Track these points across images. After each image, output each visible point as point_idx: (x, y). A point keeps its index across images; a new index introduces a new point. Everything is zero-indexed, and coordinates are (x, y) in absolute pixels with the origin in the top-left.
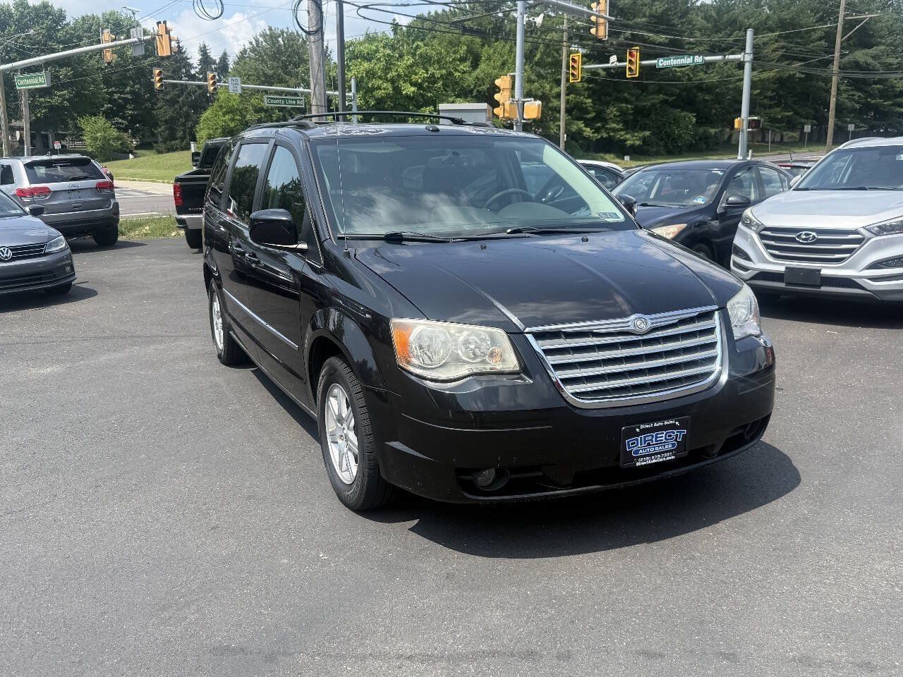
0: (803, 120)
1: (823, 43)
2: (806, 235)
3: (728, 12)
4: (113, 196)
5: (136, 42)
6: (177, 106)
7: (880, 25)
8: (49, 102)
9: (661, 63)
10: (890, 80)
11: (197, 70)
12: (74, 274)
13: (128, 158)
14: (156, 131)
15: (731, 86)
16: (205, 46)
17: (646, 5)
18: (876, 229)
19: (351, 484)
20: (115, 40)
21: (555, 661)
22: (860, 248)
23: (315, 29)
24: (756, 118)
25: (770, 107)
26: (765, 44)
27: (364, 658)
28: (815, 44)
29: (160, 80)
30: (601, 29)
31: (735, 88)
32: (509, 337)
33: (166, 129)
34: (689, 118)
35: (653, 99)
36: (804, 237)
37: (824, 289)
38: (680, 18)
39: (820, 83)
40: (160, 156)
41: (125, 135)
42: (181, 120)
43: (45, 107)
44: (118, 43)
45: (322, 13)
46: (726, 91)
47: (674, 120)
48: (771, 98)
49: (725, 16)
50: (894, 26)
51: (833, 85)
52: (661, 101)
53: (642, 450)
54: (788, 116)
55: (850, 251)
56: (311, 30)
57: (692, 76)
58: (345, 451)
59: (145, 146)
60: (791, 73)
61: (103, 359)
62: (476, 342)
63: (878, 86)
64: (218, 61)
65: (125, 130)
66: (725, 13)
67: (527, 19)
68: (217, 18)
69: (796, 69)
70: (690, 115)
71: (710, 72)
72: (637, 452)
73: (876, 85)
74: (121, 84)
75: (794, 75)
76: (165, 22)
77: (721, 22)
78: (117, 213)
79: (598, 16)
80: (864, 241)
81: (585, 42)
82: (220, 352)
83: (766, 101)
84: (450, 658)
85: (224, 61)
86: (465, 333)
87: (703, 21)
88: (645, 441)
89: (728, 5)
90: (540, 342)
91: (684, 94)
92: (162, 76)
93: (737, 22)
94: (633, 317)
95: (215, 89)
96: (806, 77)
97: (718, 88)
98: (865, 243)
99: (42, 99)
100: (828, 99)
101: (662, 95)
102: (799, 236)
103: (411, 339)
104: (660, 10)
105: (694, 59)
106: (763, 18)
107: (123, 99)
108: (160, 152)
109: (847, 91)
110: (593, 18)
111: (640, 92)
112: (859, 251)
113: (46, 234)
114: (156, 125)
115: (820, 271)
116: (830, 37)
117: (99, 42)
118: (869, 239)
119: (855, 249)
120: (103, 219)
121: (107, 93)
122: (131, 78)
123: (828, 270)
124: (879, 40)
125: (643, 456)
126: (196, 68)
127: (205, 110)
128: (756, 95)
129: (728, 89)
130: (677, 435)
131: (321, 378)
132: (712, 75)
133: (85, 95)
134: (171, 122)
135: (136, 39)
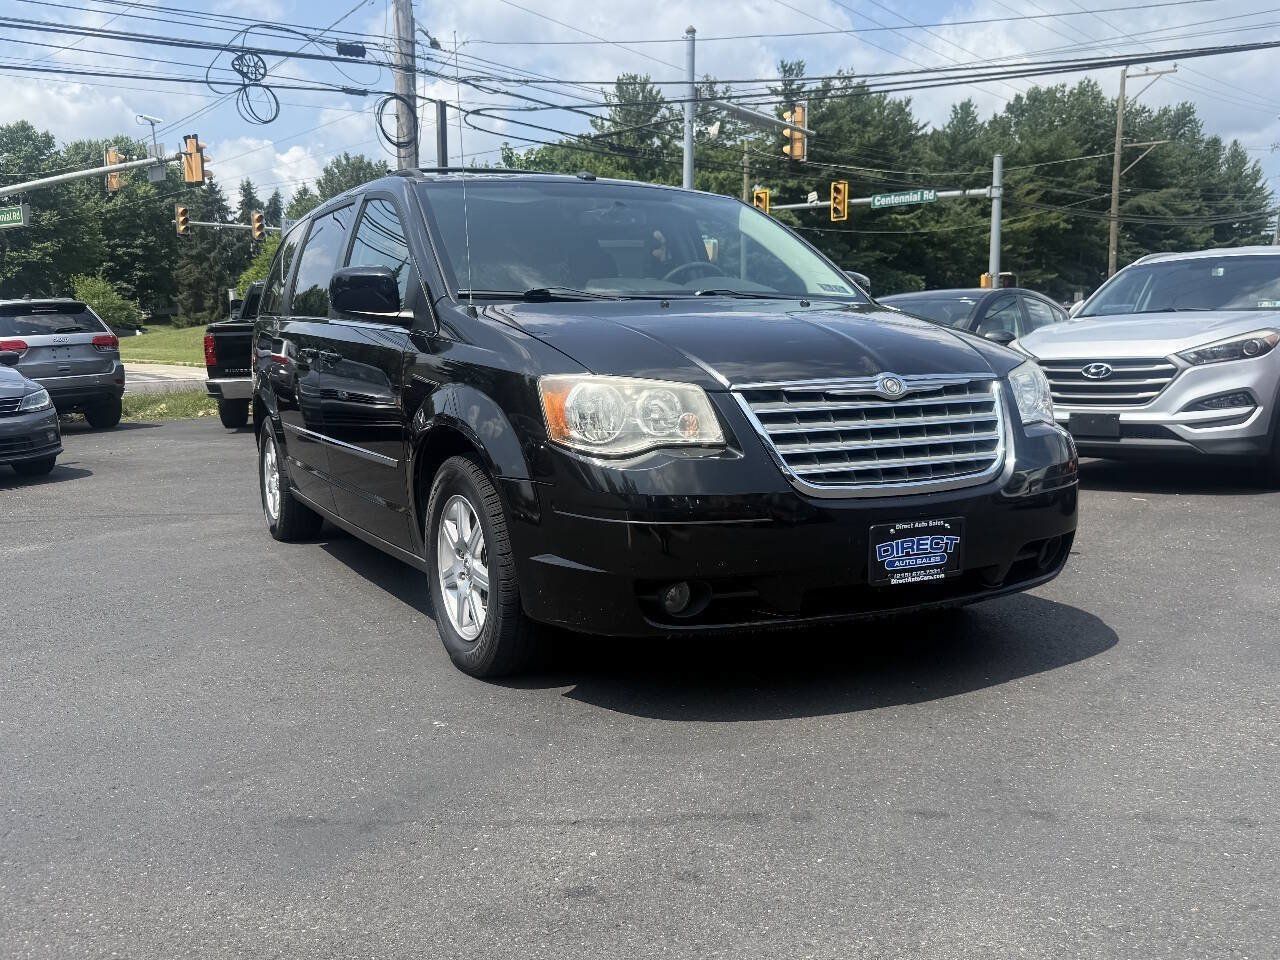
0: (1072, 286)
1: (1095, 183)
2: (1097, 367)
3: (966, 141)
4: (117, 356)
5: (154, 163)
6: (205, 265)
7: (1169, 160)
8: (24, 257)
9: (879, 201)
10: (1186, 233)
11: (237, 215)
12: (59, 445)
13: (135, 334)
14: (175, 299)
15: (972, 240)
16: (249, 184)
17: (855, 132)
18: (1193, 356)
19: (473, 641)
20: (125, 161)
21: (790, 823)
22: (1173, 381)
23: (406, 139)
24: (1010, 273)
25: (1027, 268)
26: (1017, 183)
27: (508, 825)
28: (1084, 184)
29: (185, 221)
30: (798, 146)
31: (977, 244)
32: (709, 397)
33: (190, 296)
34: (916, 282)
35: (866, 256)
36: (1093, 371)
37: (1124, 441)
38: (902, 148)
39: (1093, 237)
40: (181, 330)
41: (131, 304)
42: (212, 283)
43: (18, 265)
44: (129, 164)
45: (416, 119)
46: (965, 246)
47: (895, 285)
48: (1028, 256)
49: (963, 146)
50: (1189, 162)
51: (1111, 238)
52: (877, 260)
53: (899, 561)
54: (1051, 280)
55: (1159, 387)
56: (401, 140)
57: (918, 226)
58: (468, 591)
59: (160, 319)
60: (1054, 222)
61: (102, 537)
62: (662, 410)
63: (1171, 241)
64: (266, 204)
65: (132, 298)
66: (962, 143)
67: (698, 129)
68: (270, 121)
69: (1057, 217)
70: (918, 278)
71: (942, 220)
72: (891, 564)
73: (1168, 239)
74: (129, 234)
75: (1058, 225)
76: (195, 137)
77: (958, 154)
78: (121, 381)
79: (792, 129)
80: (1177, 373)
81: (772, 182)
82: (273, 523)
83: (1020, 260)
84: (633, 822)
85: (275, 203)
86: (645, 394)
87: (934, 153)
88: (903, 548)
89: (966, 132)
90: (753, 405)
91: (909, 251)
92: (188, 216)
93: (978, 156)
94: (880, 376)
95: (262, 235)
96: (1073, 229)
97: (955, 242)
98: (1179, 375)
99: (14, 254)
100: (1105, 258)
101: (878, 252)
102: (1087, 371)
103: (568, 404)
104: (874, 139)
105: (922, 195)
106: (1014, 149)
107: (130, 255)
108: (178, 327)
109: (1131, 247)
110: (787, 132)
111: (848, 248)
112: (1172, 386)
113: (22, 386)
114: (175, 291)
115: (1118, 416)
116: (1104, 176)
117: (101, 164)
118: (1184, 370)
119: (1164, 384)
120: (100, 388)
121: (108, 246)
122: (142, 227)
123: (1129, 415)
124: (1169, 180)
125: (900, 571)
126: (235, 213)
127: (245, 269)
128: (1007, 251)
129: (969, 243)
130: (947, 544)
131: (433, 492)
132: (946, 225)
133: (75, 249)
134: (196, 288)
135: (154, 159)
